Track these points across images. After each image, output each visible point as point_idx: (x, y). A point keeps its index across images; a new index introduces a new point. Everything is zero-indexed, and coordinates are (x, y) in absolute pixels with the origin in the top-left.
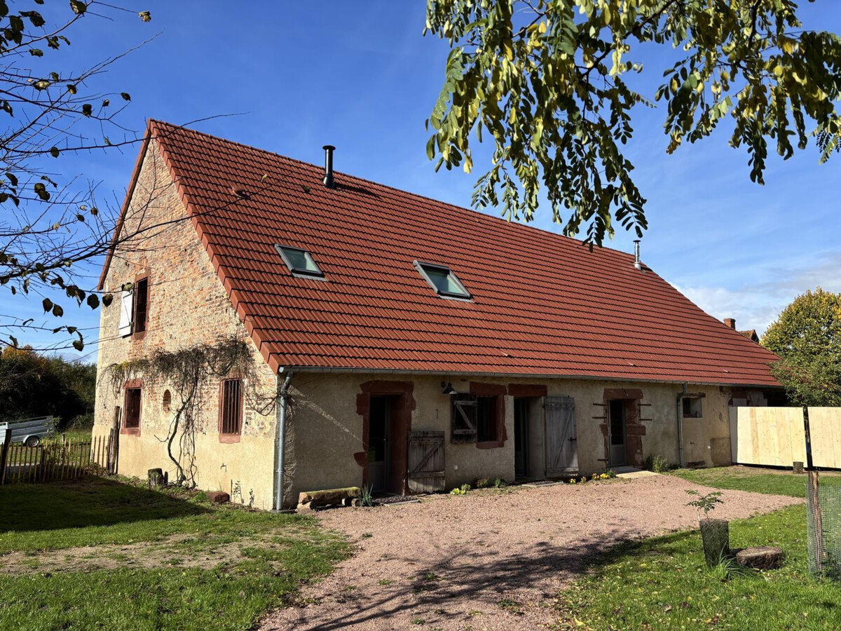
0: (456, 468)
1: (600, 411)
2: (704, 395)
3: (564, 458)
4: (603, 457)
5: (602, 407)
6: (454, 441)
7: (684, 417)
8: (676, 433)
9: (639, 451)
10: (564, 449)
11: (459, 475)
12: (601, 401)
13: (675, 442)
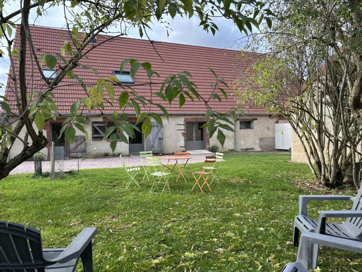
0: (95, 149)
1: (183, 127)
2: (256, 119)
3: (156, 146)
4: (183, 145)
5: (183, 126)
6: (94, 139)
7: (240, 128)
8: (234, 136)
9: (208, 143)
10: (156, 142)
11: (97, 151)
12: (183, 123)
13: (233, 140)
